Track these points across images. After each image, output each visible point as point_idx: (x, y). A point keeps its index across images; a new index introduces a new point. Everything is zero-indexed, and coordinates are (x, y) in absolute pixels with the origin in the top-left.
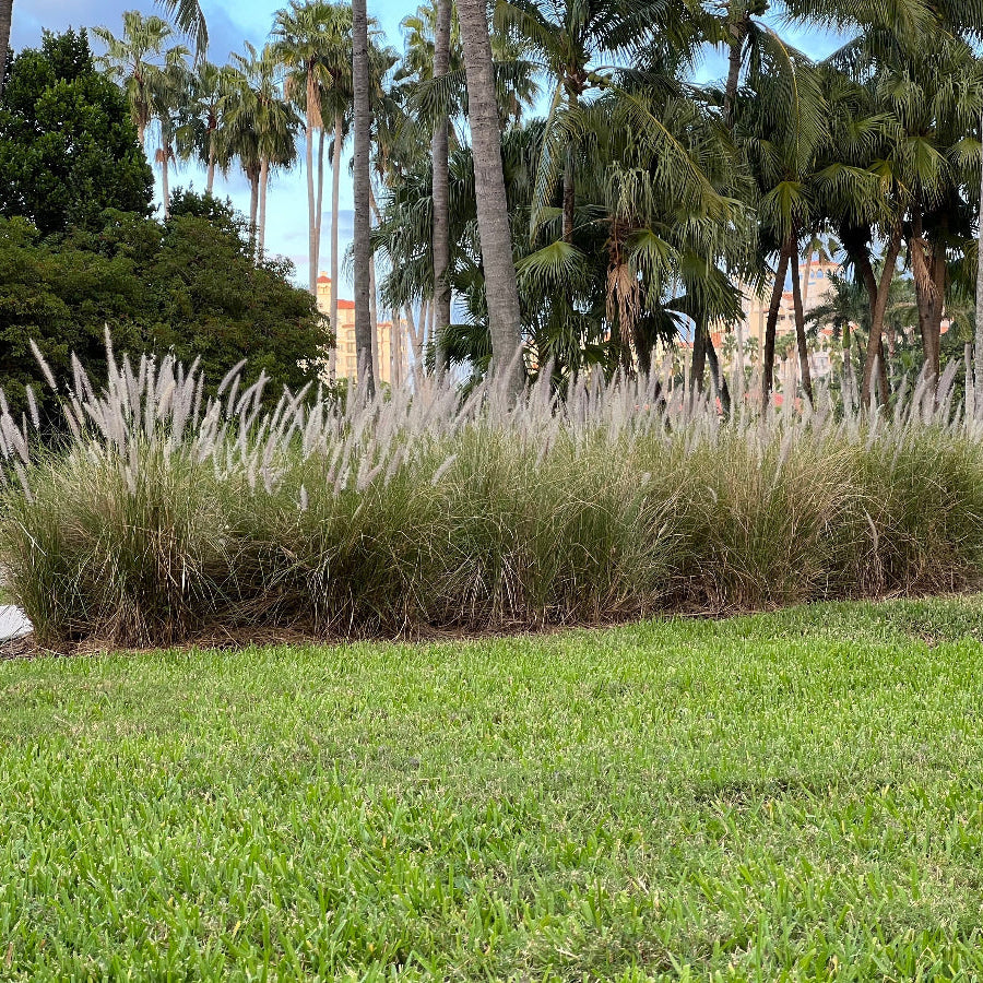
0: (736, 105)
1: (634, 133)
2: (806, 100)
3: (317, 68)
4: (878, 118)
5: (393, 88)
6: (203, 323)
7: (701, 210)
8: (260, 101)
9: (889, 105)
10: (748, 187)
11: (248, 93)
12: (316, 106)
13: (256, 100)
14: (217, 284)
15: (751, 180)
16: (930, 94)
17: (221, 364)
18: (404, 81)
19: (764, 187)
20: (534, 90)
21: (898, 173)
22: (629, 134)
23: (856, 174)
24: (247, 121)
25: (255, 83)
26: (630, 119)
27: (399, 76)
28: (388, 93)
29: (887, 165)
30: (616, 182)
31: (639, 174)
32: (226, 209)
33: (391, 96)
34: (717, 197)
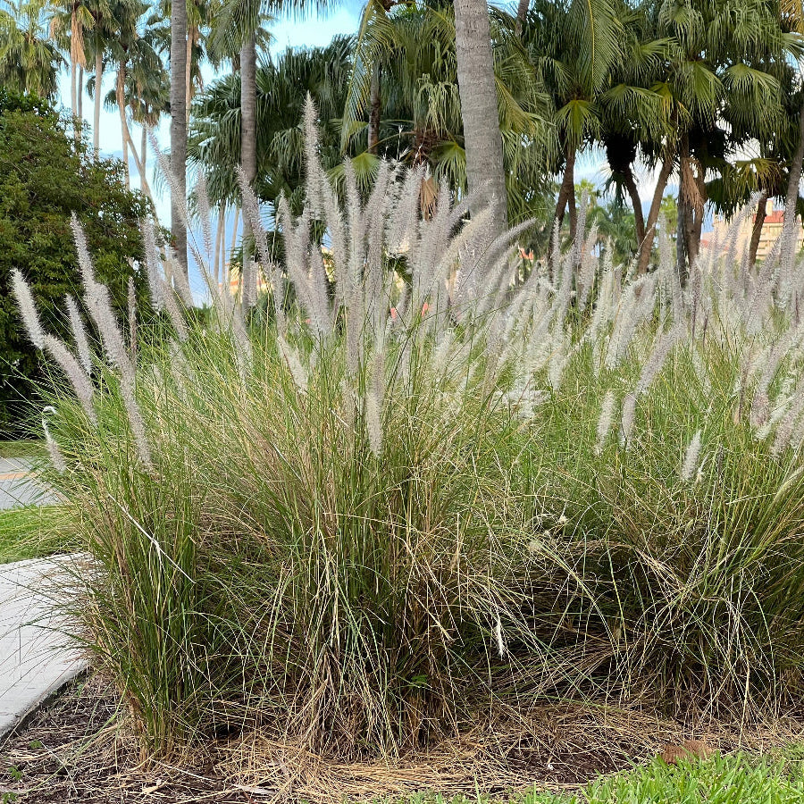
0: (528, 27)
1: (442, 50)
2: (600, 22)
3: (80, 9)
4: (661, 41)
5: (147, 31)
6: (42, 220)
7: (505, 125)
8: (27, 40)
9: (671, 31)
10: (545, 104)
11: (16, 33)
12: (79, 44)
13: (23, 39)
14: (53, 181)
15: (546, 97)
16: (708, 19)
17: (63, 262)
18: (157, 25)
19: (559, 104)
20: (267, 39)
21: (677, 96)
22: (438, 50)
23: (643, 94)
24: (15, 57)
25: (22, 24)
26: (438, 34)
27: (153, 20)
28: (142, 36)
29: (666, 87)
30: (425, 93)
31: (447, 87)
32: (51, 109)
33: (144, 39)
34: (522, 112)
